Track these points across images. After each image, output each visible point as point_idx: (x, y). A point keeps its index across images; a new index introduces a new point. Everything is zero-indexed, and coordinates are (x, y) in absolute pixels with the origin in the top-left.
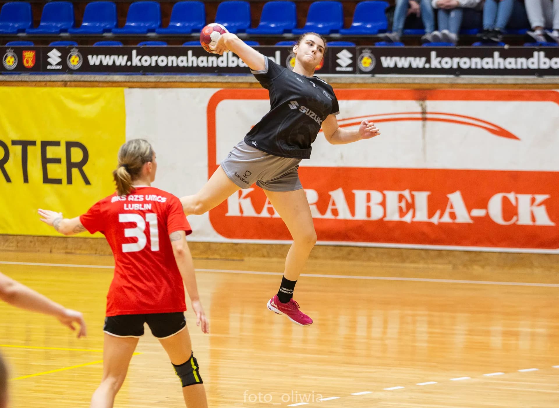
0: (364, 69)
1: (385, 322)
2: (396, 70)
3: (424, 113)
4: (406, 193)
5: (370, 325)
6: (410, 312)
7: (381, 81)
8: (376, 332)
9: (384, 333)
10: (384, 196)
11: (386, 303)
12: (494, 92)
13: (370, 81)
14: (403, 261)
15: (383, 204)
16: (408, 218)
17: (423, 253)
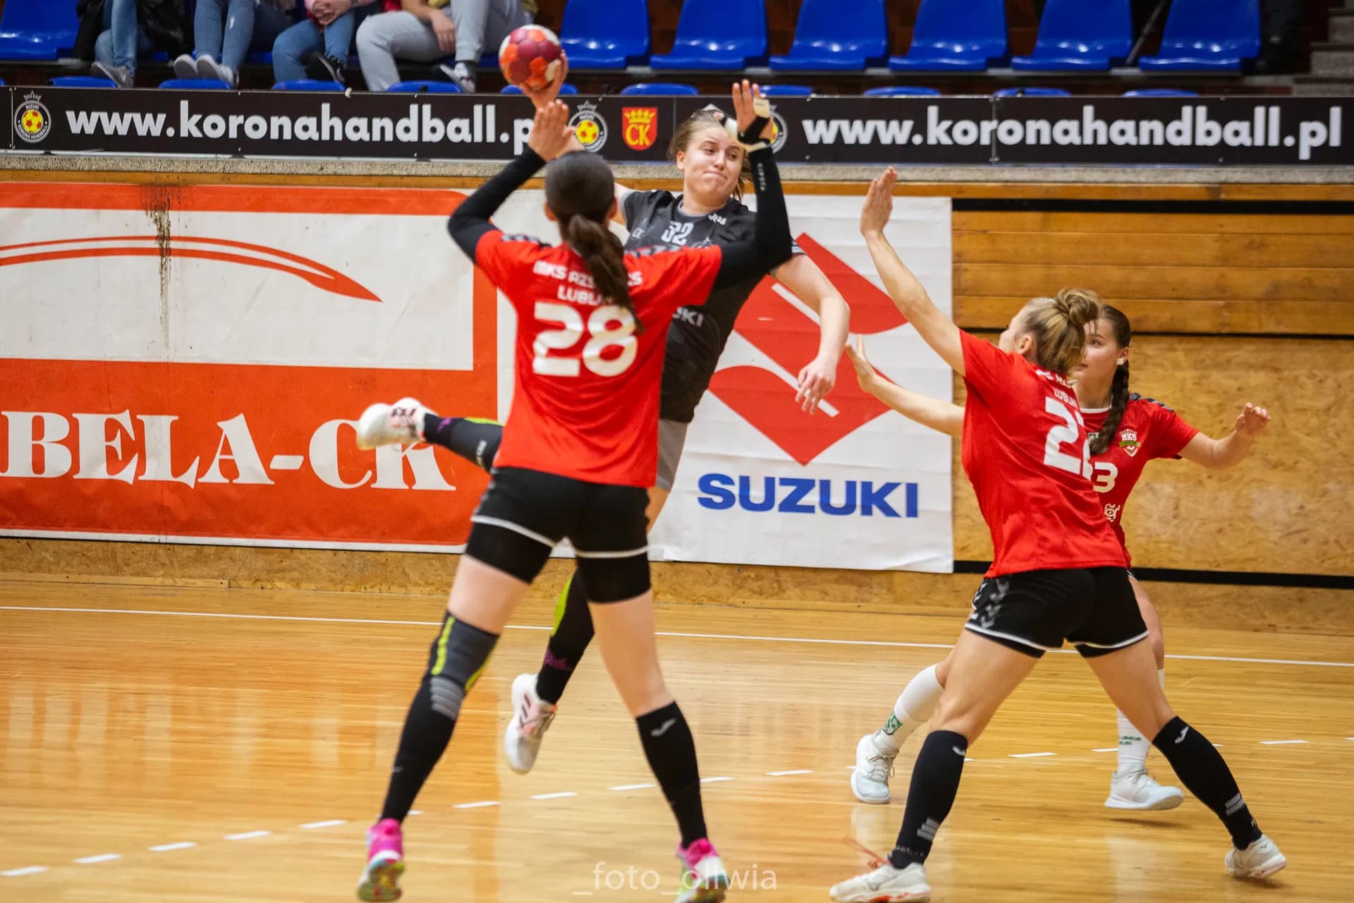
0: (26, 138)
1: (76, 709)
2: (100, 140)
3: (163, 237)
4: (124, 419)
5: (40, 716)
6: (133, 686)
7: (66, 165)
8: (55, 731)
9: (74, 733)
10: (74, 426)
11: (78, 666)
12: (322, 192)
13: (40, 165)
14: (118, 571)
15: (72, 442)
16: (127, 474)
17: (161, 551)
